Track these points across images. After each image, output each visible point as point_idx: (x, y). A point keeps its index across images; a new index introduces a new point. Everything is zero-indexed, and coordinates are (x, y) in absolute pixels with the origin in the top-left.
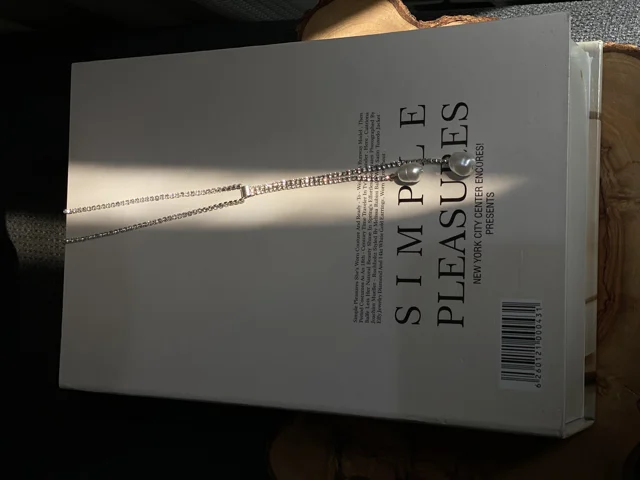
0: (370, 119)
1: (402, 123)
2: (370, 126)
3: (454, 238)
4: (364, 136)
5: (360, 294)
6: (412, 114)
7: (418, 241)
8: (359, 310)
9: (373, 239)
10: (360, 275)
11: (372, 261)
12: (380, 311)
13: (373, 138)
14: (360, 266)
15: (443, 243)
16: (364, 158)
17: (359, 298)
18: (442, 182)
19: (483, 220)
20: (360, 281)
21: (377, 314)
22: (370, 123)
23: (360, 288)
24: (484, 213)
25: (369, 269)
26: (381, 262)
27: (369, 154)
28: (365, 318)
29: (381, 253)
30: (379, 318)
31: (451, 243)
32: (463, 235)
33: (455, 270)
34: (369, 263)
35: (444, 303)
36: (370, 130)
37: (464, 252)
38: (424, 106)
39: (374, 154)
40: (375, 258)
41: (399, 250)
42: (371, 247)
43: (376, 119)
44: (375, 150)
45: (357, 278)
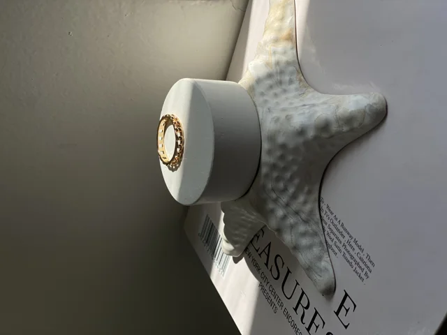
0: (366, 270)
1: (346, 295)
2: (361, 264)
3: (268, 255)
4: (357, 250)
6: (347, 311)
13: (351, 256)
16: (344, 233)
18: (297, 284)
22: (363, 266)
27: (343, 240)
31: (267, 250)
32: (267, 264)
36: (358, 260)
37: (260, 255)
38: (346, 327)
39: (340, 246)
43: (363, 275)
44: (343, 250)
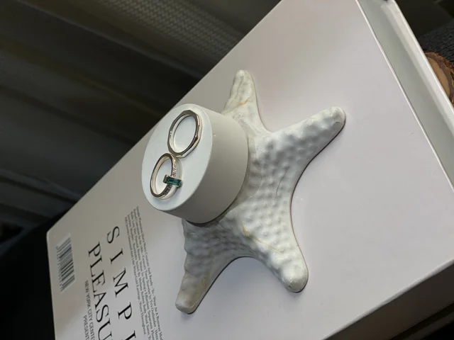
3: (100, 301)
5: (139, 226)
7: (116, 285)
8: (137, 216)
9: (139, 268)
10: (141, 238)
11: (137, 254)
12: (127, 226)
14: (143, 244)
15: (105, 294)
17: (139, 223)
18: (111, 335)
19: (89, 322)
20: (141, 234)
21: (128, 222)
23: (140, 230)
24: (89, 327)
25: (137, 247)
26: (132, 256)
27: (153, 328)
28: (133, 214)
29: (133, 262)
30: (126, 220)
31: (101, 296)
32: (96, 306)
33: (97, 281)
34: (138, 250)
35: (98, 257)
37: (95, 296)
40: (136, 257)
41: (125, 272)
42: (139, 262)
44: (151, 333)
45: (143, 235)
